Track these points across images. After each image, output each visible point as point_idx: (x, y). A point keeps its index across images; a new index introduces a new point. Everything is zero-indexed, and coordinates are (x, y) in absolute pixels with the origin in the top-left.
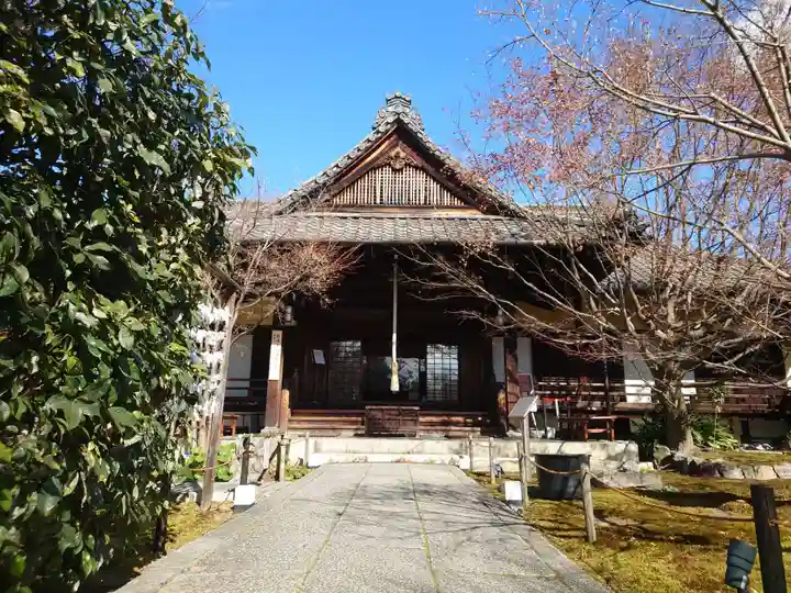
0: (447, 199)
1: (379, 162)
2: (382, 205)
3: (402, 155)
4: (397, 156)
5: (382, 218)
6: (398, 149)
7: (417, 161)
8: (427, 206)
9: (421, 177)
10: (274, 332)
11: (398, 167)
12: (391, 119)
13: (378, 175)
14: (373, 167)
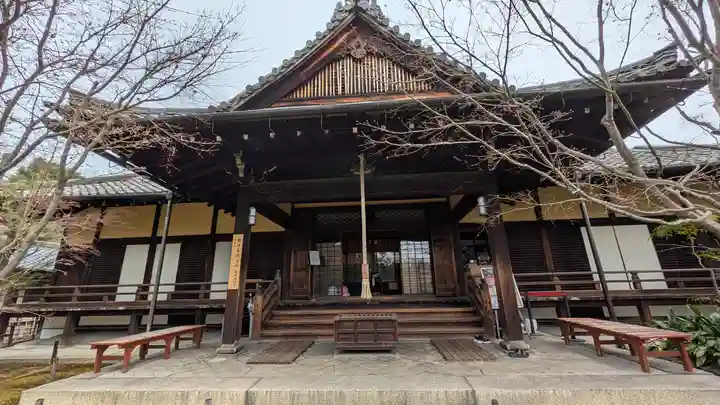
1: (338, 54)
2: (344, 96)
3: (364, 45)
4: (358, 46)
8: (392, 92)
9: (384, 65)
10: (236, 236)
11: (359, 56)
13: (339, 68)
14: (334, 60)
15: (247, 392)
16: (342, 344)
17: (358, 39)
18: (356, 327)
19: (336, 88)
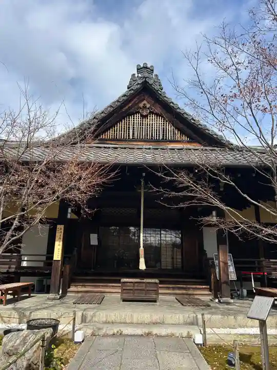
0: (178, 136)
1: (131, 111)
2: (134, 140)
3: (148, 106)
4: (145, 107)
5: (134, 148)
6: (145, 102)
7: (158, 110)
8: (165, 140)
9: (160, 121)
10: (58, 226)
11: (145, 114)
12: (140, 82)
14: (128, 114)
16: (125, 296)
18: (134, 286)
19: (129, 134)
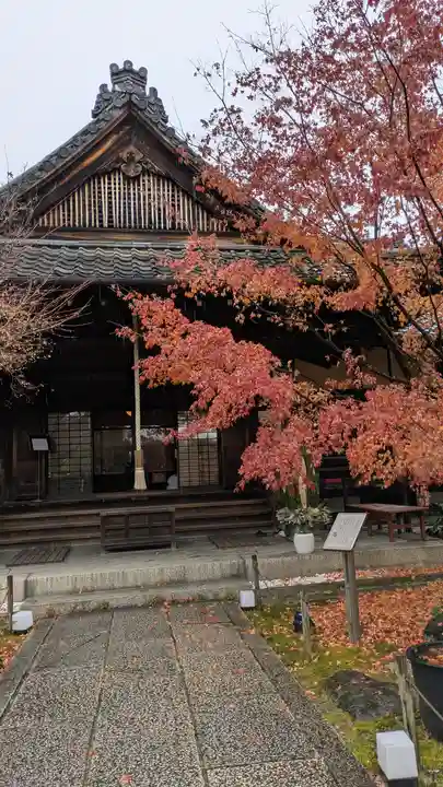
0: (203, 220)
1: (103, 166)
2: (112, 230)
3: (138, 156)
4: (131, 159)
5: (113, 248)
7: (160, 167)
8: (177, 232)
9: (166, 190)
11: (132, 173)
12: (118, 103)
13: (104, 186)
14: (97, 174)
15: (26, 582)
16: (110, 542)
17: (132, 148)
18: (127, 523)
19: (101, 216)
